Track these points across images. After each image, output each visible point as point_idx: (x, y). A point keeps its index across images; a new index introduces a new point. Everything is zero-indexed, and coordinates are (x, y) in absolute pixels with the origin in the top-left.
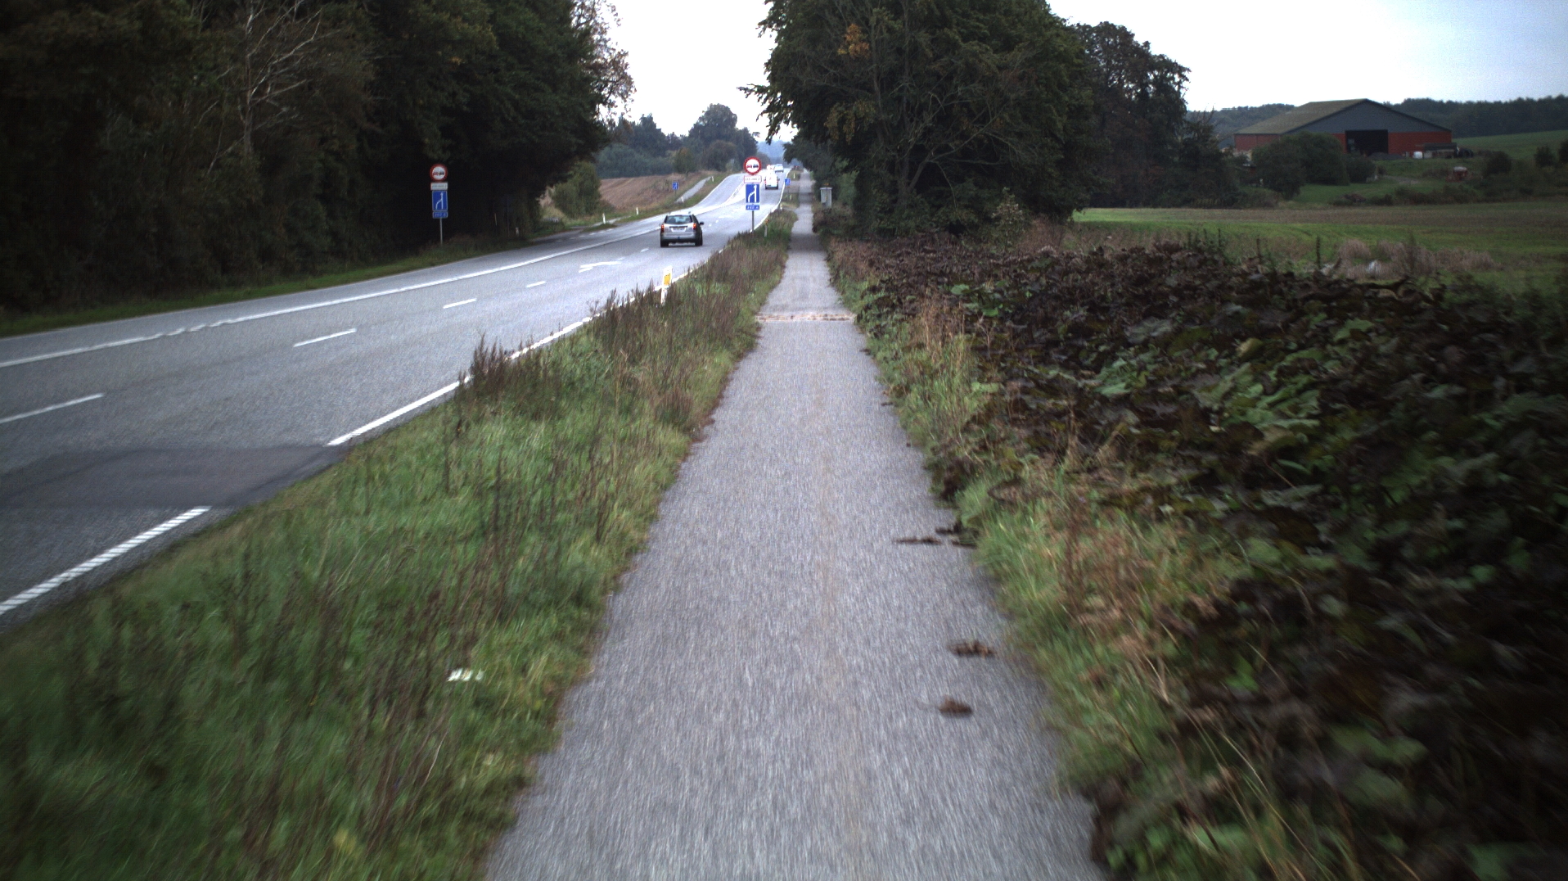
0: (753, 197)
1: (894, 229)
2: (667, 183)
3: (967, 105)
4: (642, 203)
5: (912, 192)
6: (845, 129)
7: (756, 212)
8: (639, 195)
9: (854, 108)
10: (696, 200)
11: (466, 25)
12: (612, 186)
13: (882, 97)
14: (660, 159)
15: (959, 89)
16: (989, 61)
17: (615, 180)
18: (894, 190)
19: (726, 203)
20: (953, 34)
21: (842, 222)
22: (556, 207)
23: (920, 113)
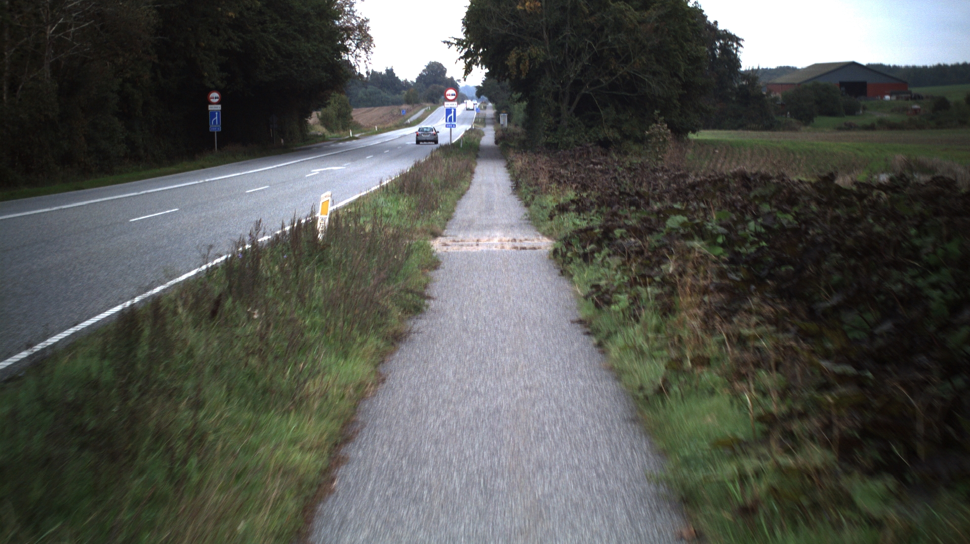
0: (451, 119)
1: (558, 143)
2: (400, 110)
3: (614, 50)
4: (382, 123)
5: (571, 115)
6: (521, 66)
7: (452, 129)
8: (380, 118)
9: (528, 51)
10: (419, 120)
12: (365, 112)
13: (550, 43)
14: (398, 96)
15: (609, 37)
16: (632, 17)
17: (368, 109)
18: (558, 114)
19: (438, 123)
21: (516, 137)
22: (321, 125)
23: (579, 54)
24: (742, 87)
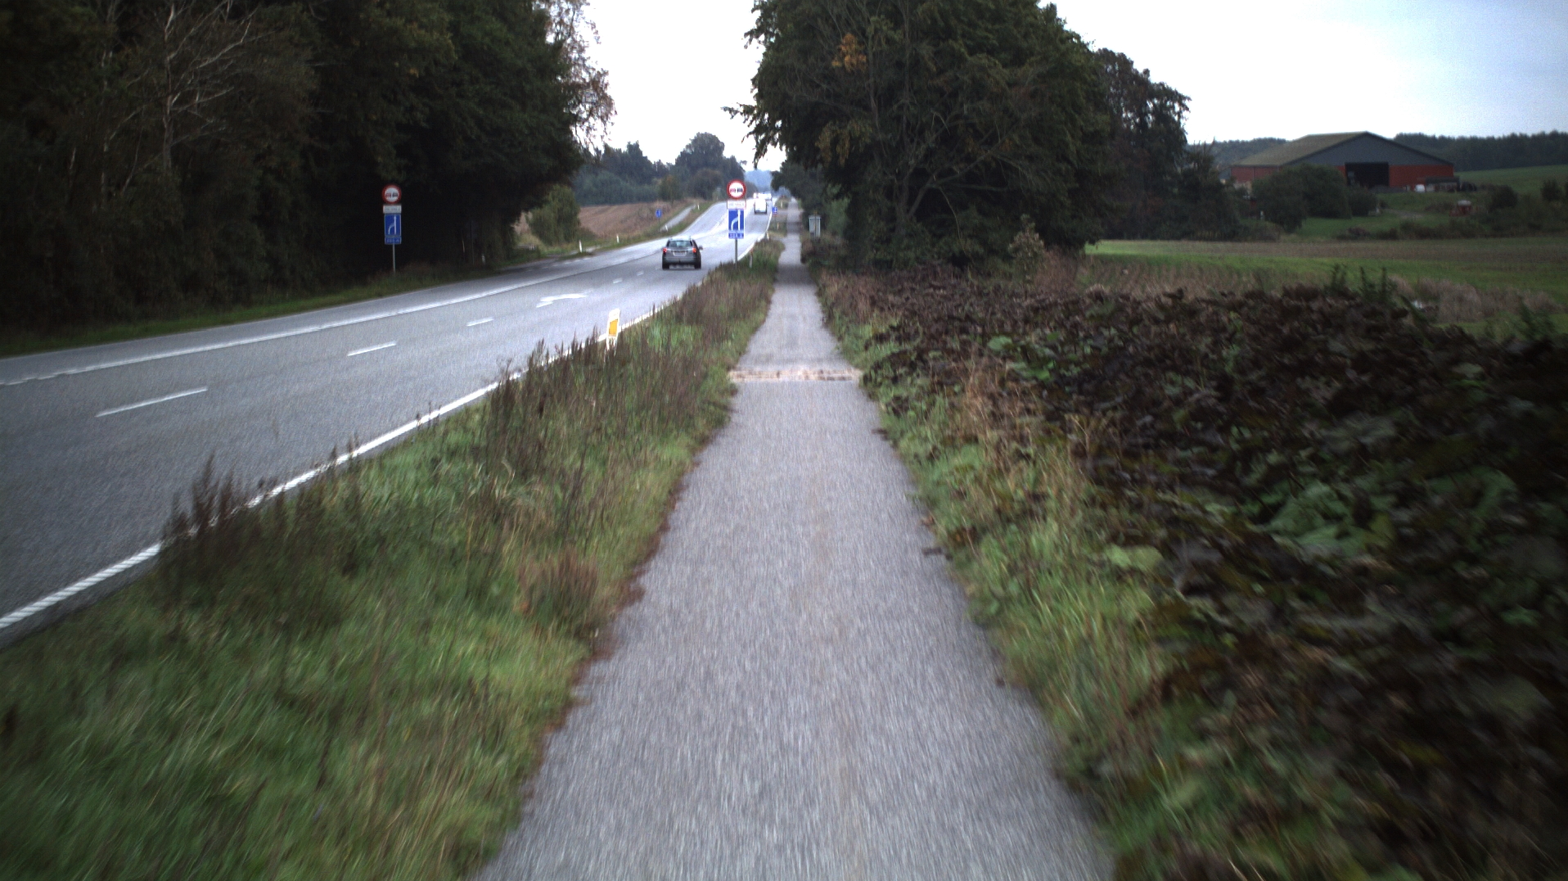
0: (736, 224)
1: (892, 261)
2: (652, 211)
3: (972, 125)
4: (625, 231)
5: (911, 219)
6: (838, 149)
7: (739, 240)
8: (622, 222)
9: (849, 127)
10: (681, 227)
11: (423, 32)
12: (596, 214)
13: (879, 116)
14: (646, 187)
15: (965, 107)
17: (600, 208)
18: (892, 218)
19: (709, 233)
20: (959, 46)
21: (833, 252)
22: (533, 233)
23: (921, 132)
24: (1188, 174)
